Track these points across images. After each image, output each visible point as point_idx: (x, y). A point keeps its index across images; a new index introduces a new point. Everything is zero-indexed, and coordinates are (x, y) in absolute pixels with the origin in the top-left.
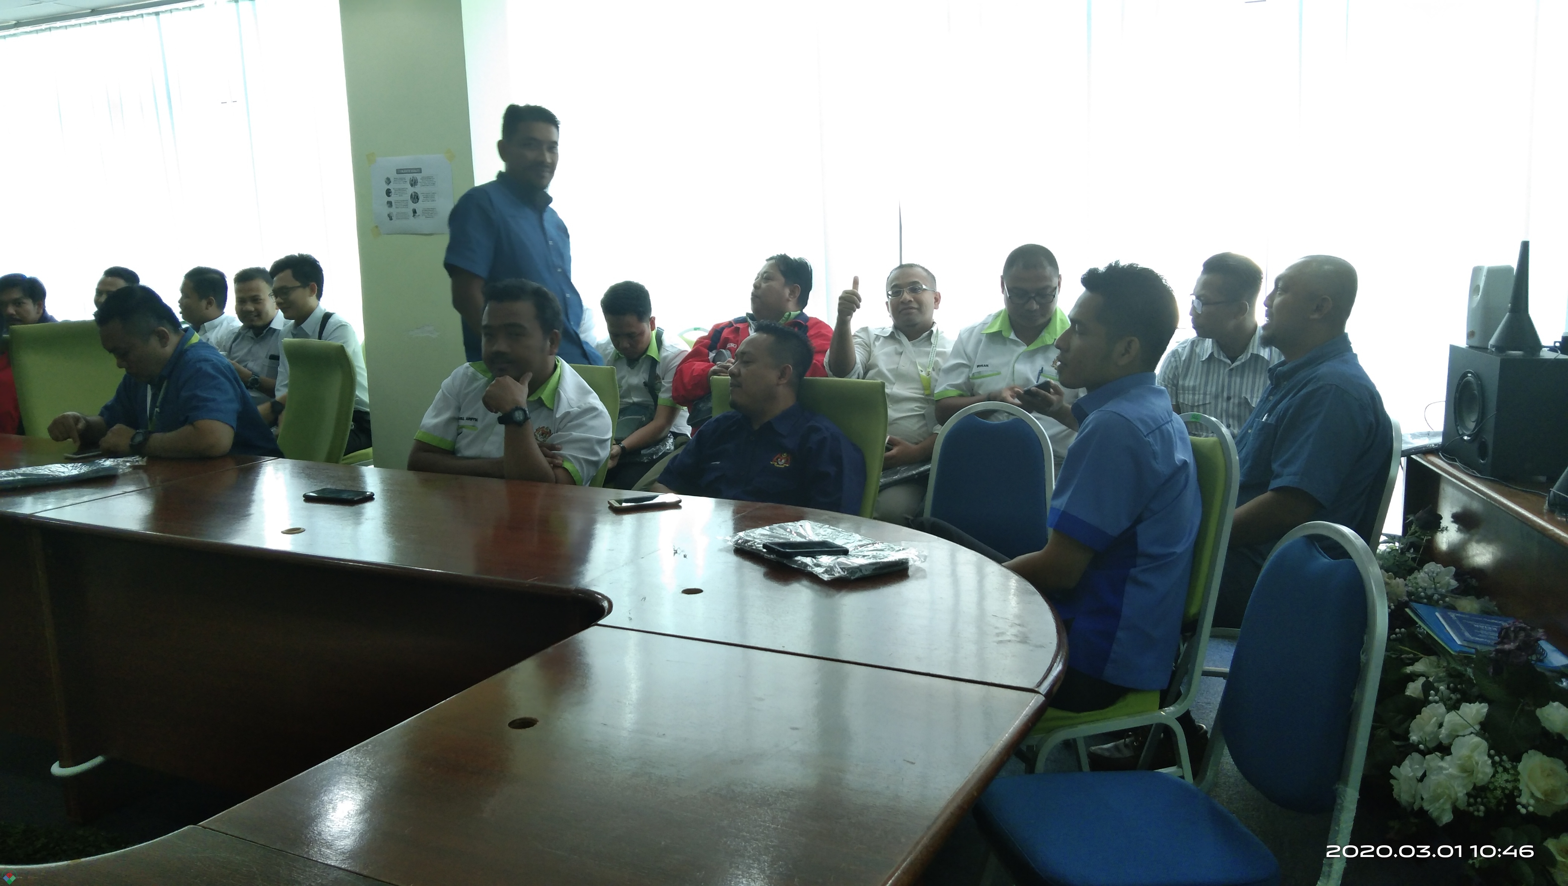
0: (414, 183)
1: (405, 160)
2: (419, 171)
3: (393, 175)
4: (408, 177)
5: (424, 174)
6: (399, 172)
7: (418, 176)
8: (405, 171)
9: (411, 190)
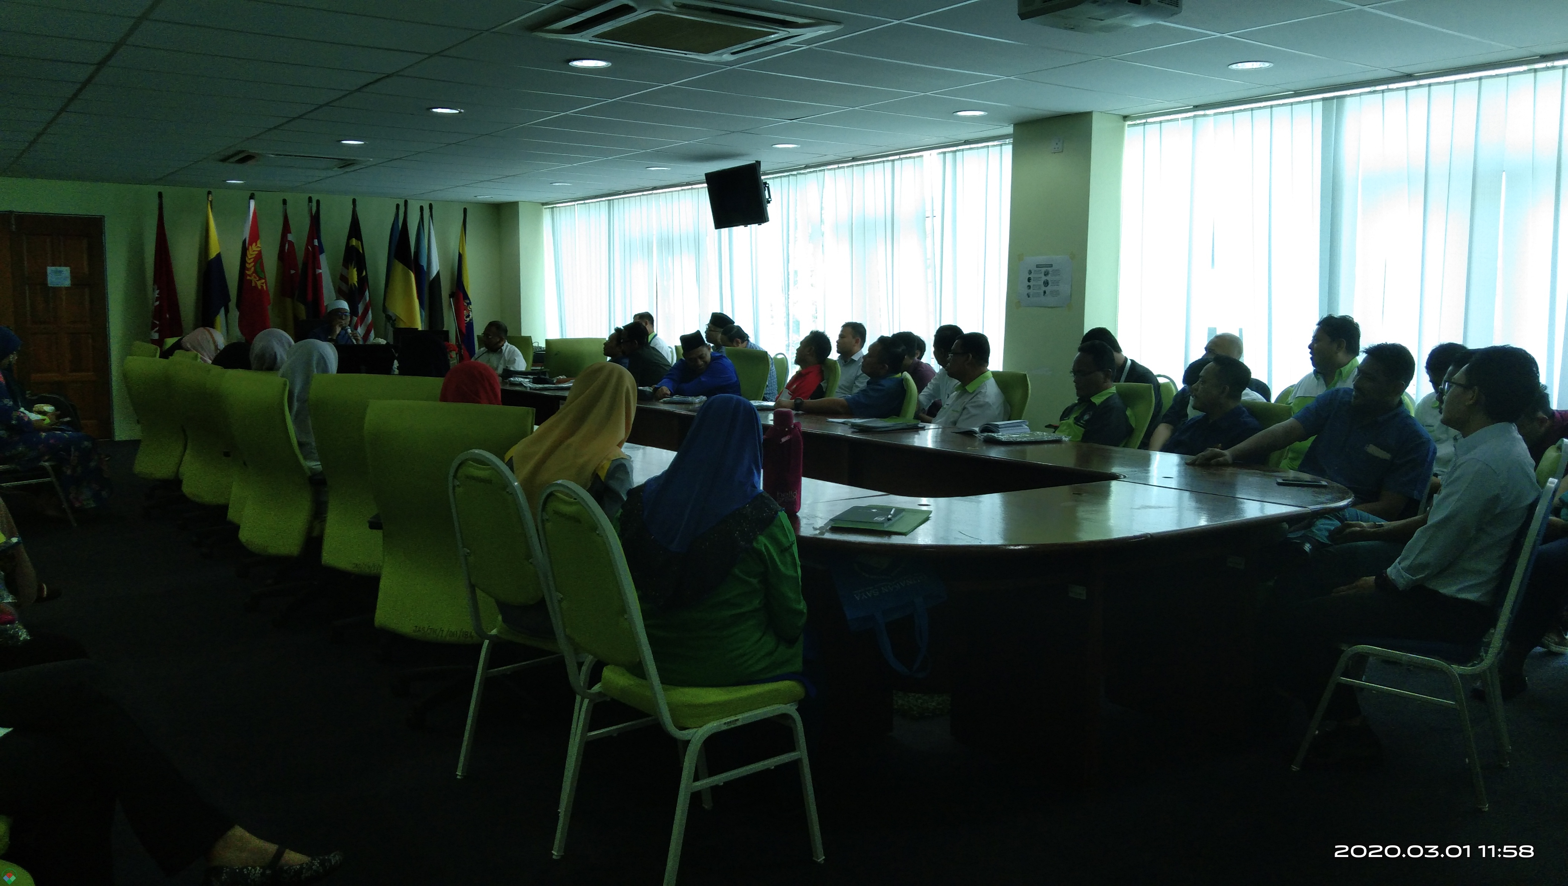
0: (1046, 274)
1: (1042, 259)
2: (1051, 266)
3: (1033, 268)
4: (1044, 269)
5: (1053, 268)
6: (1038, 266)
7: (1050, 269)
8: (1042, 266)
9: (1044, 278)
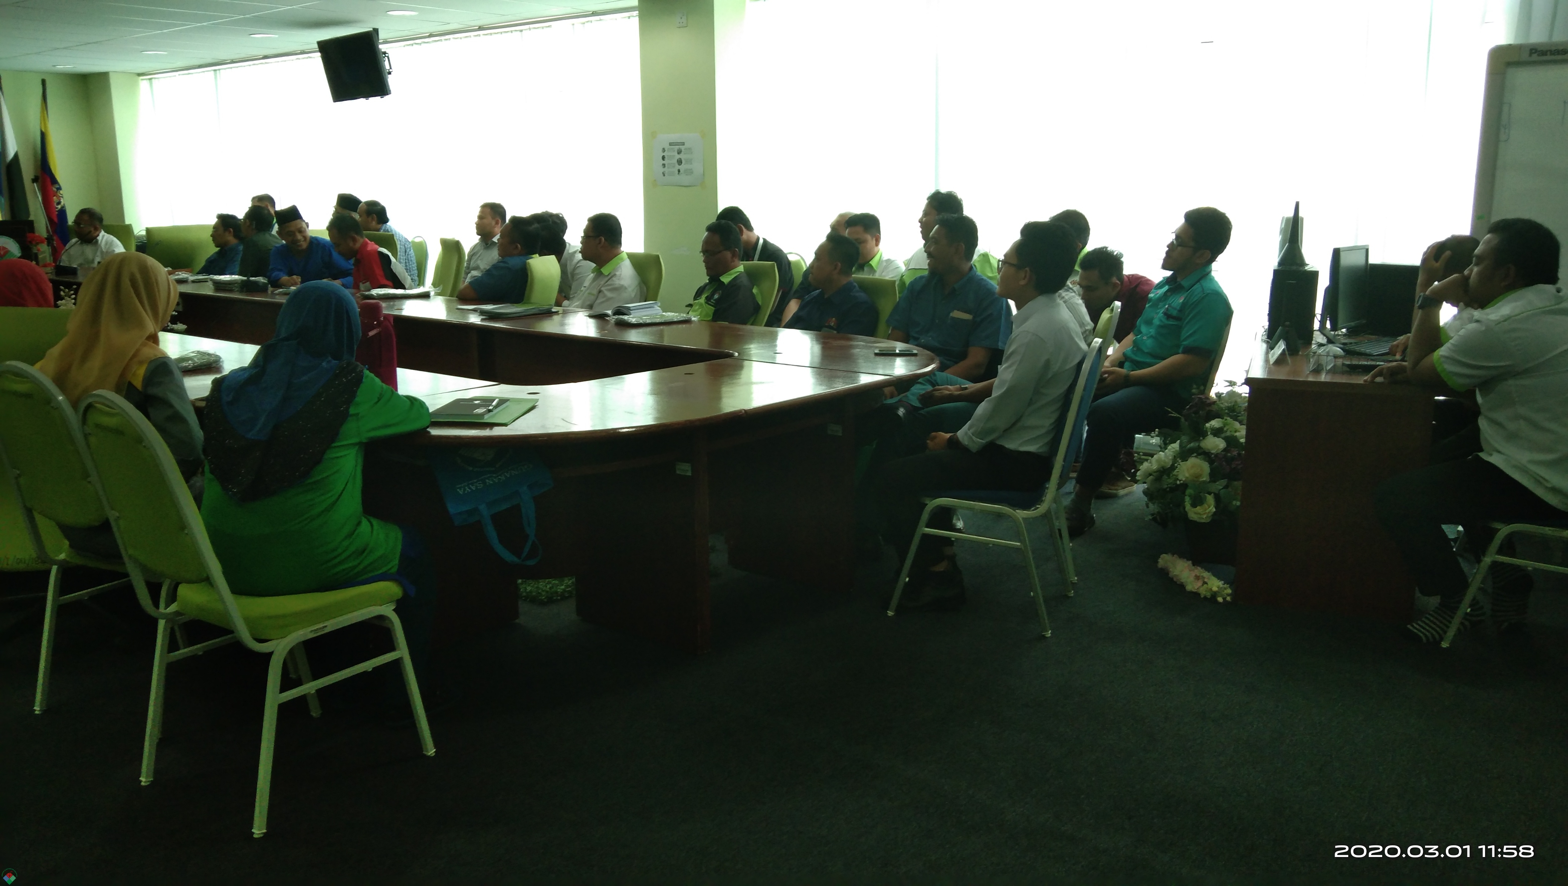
0: (679, 152)
1: (675, 137)
2: (683, 144)
3: (667, 146)
4: (676, 148)
5: (687, 145)
6: (671, 144)
7: (682, 147)
8: (674, 144)
9: (678, 157)
